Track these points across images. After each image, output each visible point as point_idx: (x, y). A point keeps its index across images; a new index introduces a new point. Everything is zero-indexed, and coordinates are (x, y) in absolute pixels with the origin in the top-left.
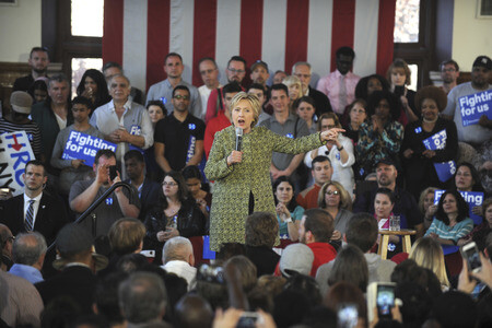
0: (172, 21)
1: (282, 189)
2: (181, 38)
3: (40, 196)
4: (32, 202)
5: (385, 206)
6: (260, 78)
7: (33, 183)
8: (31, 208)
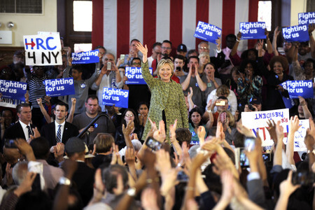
0: (131, 21)
1: (194, 116)
3: (64, 123)
4: (60, 126)
7: (60, 116)
8: (60, 129)
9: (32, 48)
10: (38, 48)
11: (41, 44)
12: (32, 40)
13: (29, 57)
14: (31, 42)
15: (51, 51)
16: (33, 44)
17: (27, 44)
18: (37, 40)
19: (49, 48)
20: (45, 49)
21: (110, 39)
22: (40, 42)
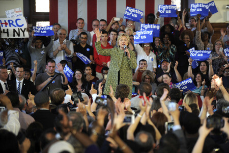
0: (78, 5)
2: (82, 12)
3: (23, 80)
4: (20, 83)
5: (167, 79)
6: (116, 27)
7: (20, 76)
8: (19, 85)
9: (6, 26)
10: (10, 26)
11: (12, 24)
12: (5, 21)
13: (4, 32)
15: (20, 28)
16: (6, 24)
17: (2, 24)
18: (9, 21)
19: (18, 26)
20: (15, 26)
21: (63, 18)
22: (11, 22)
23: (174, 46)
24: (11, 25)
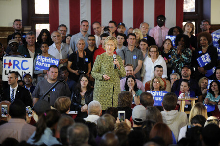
3: (17, 87)
4: (13, 90)
9: (9, 67)
10: (14, 68)
11: (17, 65)
12: (10, 61)
13: (6, 74)
14: (9, 63)
15: (24, 71)
17: (5, 64)
18: (14, 61)
19: (23, 68)
20: (19, 69)
22: (16, 63)
23: (189, 49)
24: (15, 66)
